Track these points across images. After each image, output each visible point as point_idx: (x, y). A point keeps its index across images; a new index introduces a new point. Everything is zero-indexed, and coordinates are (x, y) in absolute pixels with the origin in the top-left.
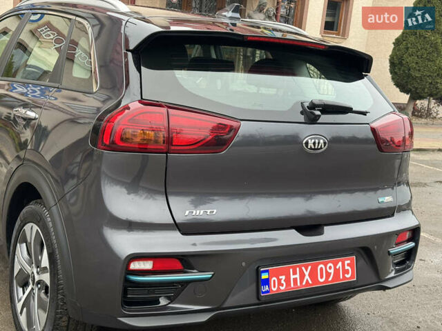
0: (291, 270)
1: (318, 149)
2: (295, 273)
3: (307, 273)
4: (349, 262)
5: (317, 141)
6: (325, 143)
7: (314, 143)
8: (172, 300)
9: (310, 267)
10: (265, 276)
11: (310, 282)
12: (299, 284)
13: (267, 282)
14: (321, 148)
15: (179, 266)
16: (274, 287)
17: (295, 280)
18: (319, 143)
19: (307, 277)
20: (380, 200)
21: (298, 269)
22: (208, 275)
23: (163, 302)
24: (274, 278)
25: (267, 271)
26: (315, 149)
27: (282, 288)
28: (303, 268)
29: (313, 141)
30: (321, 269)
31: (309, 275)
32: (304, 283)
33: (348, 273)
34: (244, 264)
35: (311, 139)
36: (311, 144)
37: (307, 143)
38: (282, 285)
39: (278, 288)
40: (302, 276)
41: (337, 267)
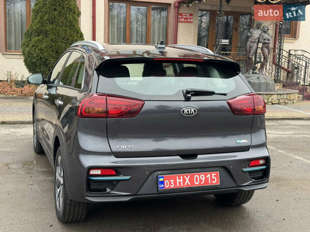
0: (177, 177)
1: (190, 114)
2: (180, 179)
3: (187, 180)
4: (215, 174)
5: (189, 110)
6: (195, 111)
7: (188, 111)
8: (112, 190)
9: (189, 176)
10: (161, 180)
11: (189, 184)
12: (182, 185)
13: (163, 182)
14: (193, 113)
15: (114, 173)
16: (167, 185)
17: (180, 182)
18: (191, 111)
19: (187, 181)
20: (238, 141)
21: (181, 177)
22: (128, 178)
23: (108, 190)
24: (167, 181)
25: (163, 177)
26: (188, 114)
27: (171, 186)
28: (185, 177)
29: (187, 110)
30: (197, 177)
31: (189, 180)
32: (185, 184)
33: (214, 181)
34: (147, 172)
35: (186, 109)
36: (186, 111)
37: (183, 111)
38: (172, 185)
39: (169, 186)
40: (184, 181)
41: (207, 177)
